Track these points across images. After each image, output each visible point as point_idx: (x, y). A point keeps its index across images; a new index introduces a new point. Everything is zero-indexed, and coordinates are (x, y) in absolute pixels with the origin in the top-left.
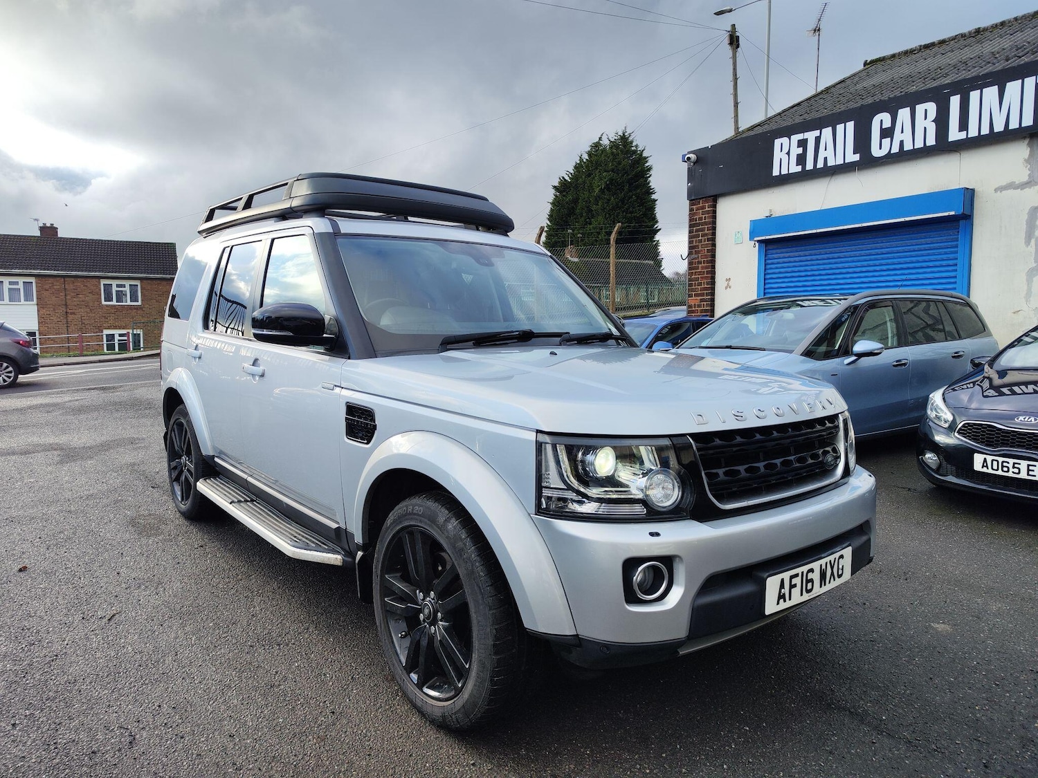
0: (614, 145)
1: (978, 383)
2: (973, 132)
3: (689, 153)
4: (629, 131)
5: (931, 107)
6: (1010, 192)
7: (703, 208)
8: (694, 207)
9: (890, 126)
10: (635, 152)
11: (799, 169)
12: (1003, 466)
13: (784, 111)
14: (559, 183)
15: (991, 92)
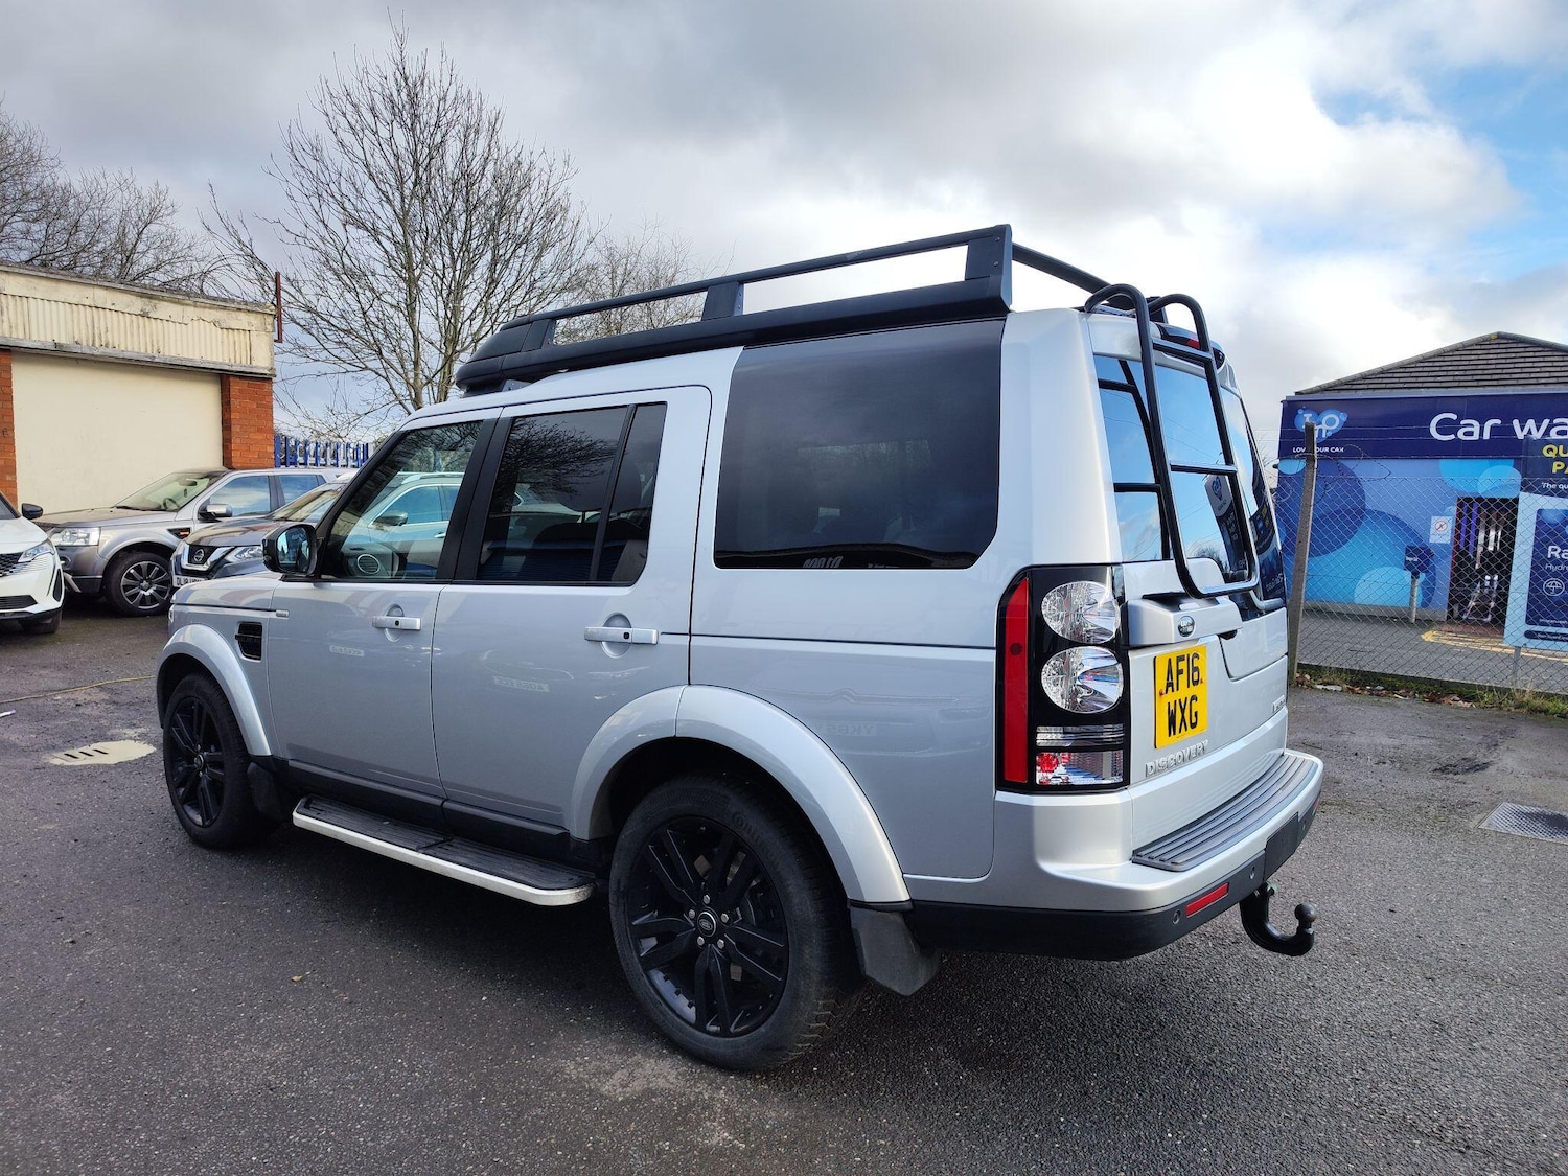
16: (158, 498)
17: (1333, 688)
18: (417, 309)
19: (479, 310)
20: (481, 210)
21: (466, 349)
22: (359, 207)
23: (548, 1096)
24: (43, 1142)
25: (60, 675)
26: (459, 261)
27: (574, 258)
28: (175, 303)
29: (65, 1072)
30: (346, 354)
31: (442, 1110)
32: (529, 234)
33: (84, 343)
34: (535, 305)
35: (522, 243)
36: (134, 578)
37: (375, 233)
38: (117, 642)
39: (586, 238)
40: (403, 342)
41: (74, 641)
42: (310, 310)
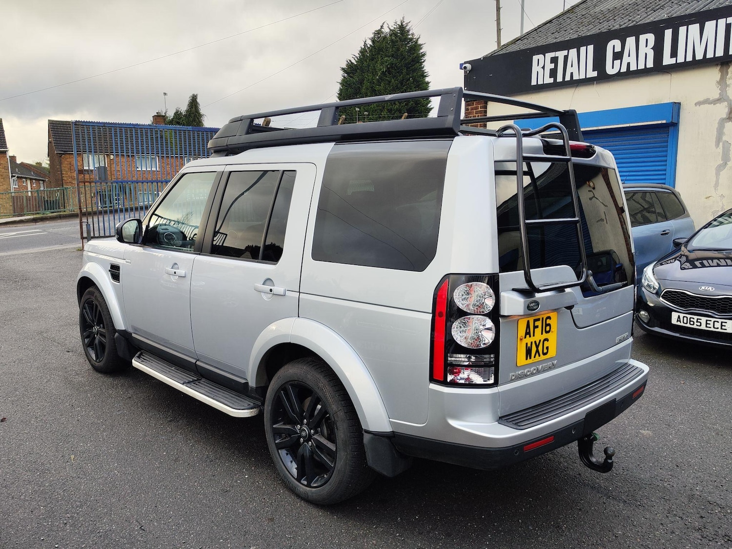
0: (393, 33)
1: (678, 258)
2: (681, 59)
3: (465, 63)
4: (406, 21)
5: (651, 37)
6: (707, 106)
7: (477, 108)
8: (470, 107)
9: (620, 50)
10: (411, 39)
11: (551, 80)
12: (690, 321)
13: (539, 27)
14: (347, 65)
15: (695, 28)
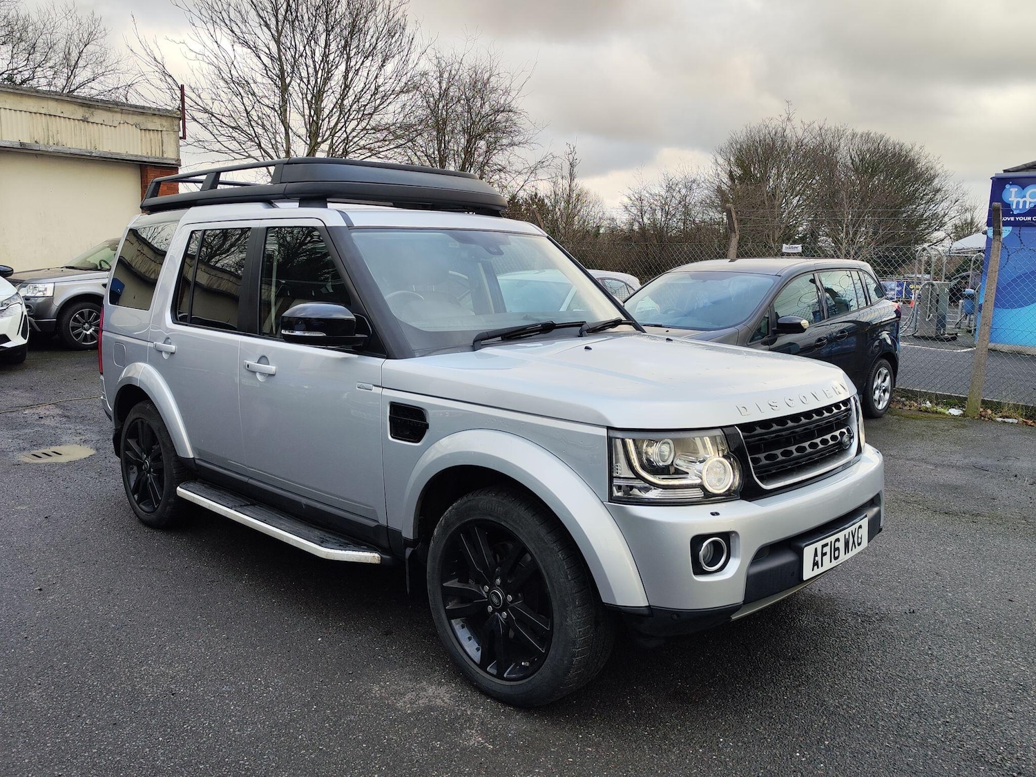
16: (95, 260)
17: (1010, 420)
18: (288, 109)
19: (335, 110)
20: (337, 30)
21: (325, 141)
22: (244, 29)
23: (359, 707)
24: (23, 722)
25: (27, 395)
26: (320, 71)
27: (410, 66)
28: (105, 110)
29: (37, 677)
30: (234, 145)
31: (286, 713)
32: (374, 48)
33: (41, 143)
34: (379, 105)
35: (369, 56)
36: (79, 322)
37: (255, 50)
38: (67, 370)
39: (419, 50)
40: (277, 136)
41: (36, 369)
42: (206, 111)
